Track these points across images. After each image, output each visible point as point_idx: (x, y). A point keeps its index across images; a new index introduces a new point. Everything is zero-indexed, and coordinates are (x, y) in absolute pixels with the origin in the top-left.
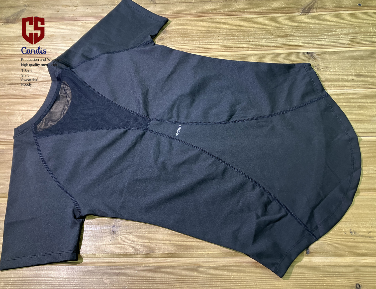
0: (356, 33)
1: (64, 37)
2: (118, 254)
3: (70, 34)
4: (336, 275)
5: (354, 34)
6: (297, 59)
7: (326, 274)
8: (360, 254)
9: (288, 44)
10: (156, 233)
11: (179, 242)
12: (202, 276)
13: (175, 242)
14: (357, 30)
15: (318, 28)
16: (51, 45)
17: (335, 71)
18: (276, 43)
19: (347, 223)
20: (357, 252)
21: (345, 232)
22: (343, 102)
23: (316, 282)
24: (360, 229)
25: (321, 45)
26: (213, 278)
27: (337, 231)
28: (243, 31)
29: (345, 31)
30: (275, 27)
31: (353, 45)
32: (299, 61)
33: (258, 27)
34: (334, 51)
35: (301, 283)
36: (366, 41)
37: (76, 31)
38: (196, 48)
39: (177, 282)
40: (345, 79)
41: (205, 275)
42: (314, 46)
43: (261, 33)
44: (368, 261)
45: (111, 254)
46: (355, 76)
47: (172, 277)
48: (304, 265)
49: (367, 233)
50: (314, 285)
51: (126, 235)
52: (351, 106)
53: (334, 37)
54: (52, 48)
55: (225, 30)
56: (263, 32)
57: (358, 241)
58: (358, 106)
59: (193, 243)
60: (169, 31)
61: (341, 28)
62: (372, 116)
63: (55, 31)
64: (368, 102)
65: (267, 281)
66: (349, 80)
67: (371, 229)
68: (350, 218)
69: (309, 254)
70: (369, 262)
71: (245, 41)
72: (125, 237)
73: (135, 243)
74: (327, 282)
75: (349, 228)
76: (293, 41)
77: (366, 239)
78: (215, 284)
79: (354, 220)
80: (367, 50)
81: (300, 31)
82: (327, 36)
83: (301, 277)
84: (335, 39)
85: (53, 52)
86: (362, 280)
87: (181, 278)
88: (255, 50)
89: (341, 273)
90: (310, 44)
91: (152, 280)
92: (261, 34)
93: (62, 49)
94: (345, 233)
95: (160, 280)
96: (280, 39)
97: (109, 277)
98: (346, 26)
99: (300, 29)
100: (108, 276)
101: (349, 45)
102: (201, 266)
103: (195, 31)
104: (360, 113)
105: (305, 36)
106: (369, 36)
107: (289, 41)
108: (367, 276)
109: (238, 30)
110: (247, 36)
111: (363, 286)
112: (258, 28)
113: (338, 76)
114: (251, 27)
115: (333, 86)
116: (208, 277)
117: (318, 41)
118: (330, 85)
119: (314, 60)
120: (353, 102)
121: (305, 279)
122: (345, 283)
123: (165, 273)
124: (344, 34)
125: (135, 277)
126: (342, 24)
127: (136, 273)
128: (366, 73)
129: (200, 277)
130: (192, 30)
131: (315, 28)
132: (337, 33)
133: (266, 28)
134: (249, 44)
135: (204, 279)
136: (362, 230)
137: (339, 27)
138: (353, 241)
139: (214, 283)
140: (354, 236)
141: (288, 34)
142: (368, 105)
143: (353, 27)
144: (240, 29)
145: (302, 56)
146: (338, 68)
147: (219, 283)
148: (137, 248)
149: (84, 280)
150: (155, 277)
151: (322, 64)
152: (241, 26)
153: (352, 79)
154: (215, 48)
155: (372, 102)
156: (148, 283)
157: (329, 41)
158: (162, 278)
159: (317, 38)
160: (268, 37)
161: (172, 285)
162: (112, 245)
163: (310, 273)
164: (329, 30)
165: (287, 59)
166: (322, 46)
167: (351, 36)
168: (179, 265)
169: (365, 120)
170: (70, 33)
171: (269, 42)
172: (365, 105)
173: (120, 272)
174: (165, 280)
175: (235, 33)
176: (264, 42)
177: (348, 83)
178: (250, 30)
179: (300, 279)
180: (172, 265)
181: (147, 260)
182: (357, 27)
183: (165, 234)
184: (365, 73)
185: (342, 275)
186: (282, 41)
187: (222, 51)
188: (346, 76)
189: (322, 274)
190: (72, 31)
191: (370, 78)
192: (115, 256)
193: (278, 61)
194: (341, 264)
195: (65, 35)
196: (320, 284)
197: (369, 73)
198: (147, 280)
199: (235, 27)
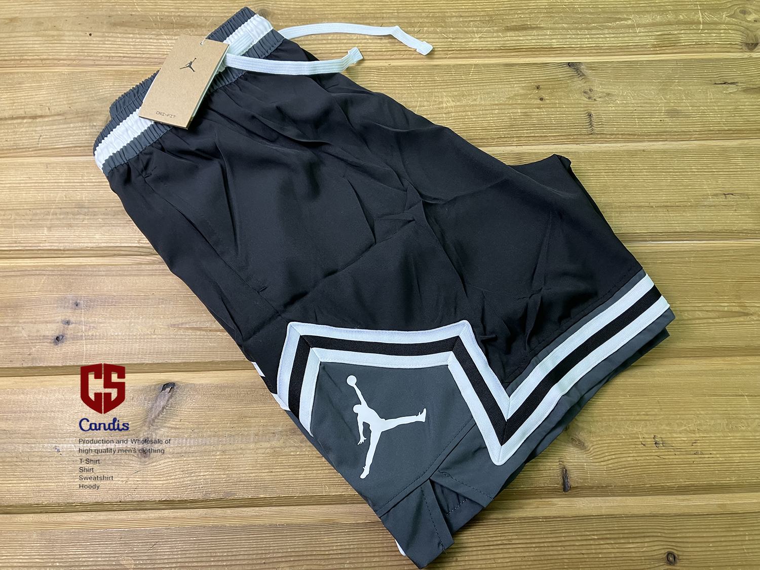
0: (670, 24)
1: (40, 24)
2: (155, 501)
3: (55, 16)
4: (625, 536)
5: (665, 25)
6: (548, 77)
7: (604, 532)
8: (675, 489)
9: (528, 44)
10: (241, 454)
11: (290, 473)
12: (339, 544)
13: (282, 473)
14: (670, 17)
15: (591, 12)
16: (10, 39)
17: (625, 102)
18: (503, 42)
19: (648, 423)
20: (668, 484)
21: (643, 443)
22: (642, 168)
23: (584, 552)
24: (675, 435)
25: (598, 48)
26: (364, 548)
27: (627, 441)
28: (433, 17)
29: (647, 19)
30: (502, 9)
31: (664, 48)
32: (551, 80)
33: (465, 7)
34: (623, 61)
35: (551, 553)
36: (690, 41)
37: (67, 9)
38: (333, 51)
39: (284, 560)
40: (646, 119)
41: (346, 544)
42: (581, 51)
43: (472, 21)
44: (691, 503)
45: (138, 501)
46: (666, 114)
47: (273, 548)
48: (558, 515)
49: (689, 444)
50: (578, 556)
51: (173, 460)
52: (658, 176)
53: (623, 30)
54: (12, 46)
55: (396, 14)
56: (476, 19)
57: (671, 460)
58: (672, 176)
59: (321, 473)
60: (274, 14)
61: (638, 13)
62: (700, 197)
63: (20, 9)
64: (693, 167)
65: (479, 553)
66: (655, 123)
67: (697, 435)
68: (654, 413)
69: (570, 491)
70: (693, 505)
71: (438, 36)
72: (170, 463)
73: (193, 476)
74: (605, 551)
75: (651, 433)
76: (539, 38)
77: (688, 456)
78: (368, 561)
79: (663, 416)
80: (691, 59)
81: (554, 17)
82: (609, 28)
83: (551, 540)
84: (626, 35)
85: (14, 54)
86: (678, 545)
87: (293, 550)
88: (459, 56)
89: (635, 531)
90: (573, 46)
91: (229, 558)
92: (472, 23)
93: (34, 49)
94: (644, 445)
95: (246, 557)
96: (511, 35)
97: (134, 553)
98: (649, 9)
99: (553, 13)
100: (131, 551)
101: (655, 49)
102: (337, 523)
103: (331, 14)
104: (675, 190)
105: (563, 28)
106: (696, 31)
107: (529, 38)
108: (691, 535)
109: (423, 14)
110: (443, 27)
111: (680, 557)
112: (466, 10)
113: (632, 114)
114: (451, 7)
115: (622, 134)
116: (352, 547)
117: (590, 40)
118: (616, 133)
119: (583, 80)
120: (661, 168)
121: (560, 544)
122: (643, 552)
123: (259, 541)
124: (644, 26)
125: (191, 552)
126: (641, 5)
127: (194, 541)
128: (688, 106)
129: (334, 548)
130: (323, 13)
131: (585, 13)
132: (630, 22)
133: (483, 11)
134: (446, 44)
135: (343, 552)
136: (680, 437)
137: (634, 10)
138: (661, 461)
139: (365, 559)
140: (662, 450)
141: (529, 23)
142: (693, 173)
143: (663, 12)
144: (427, 11)
145: (558, 71)
146: (633, 97)
147: (378, 559)
148: (197, 486)
149: (77, 561)
150: (236, 550)
151: (599, 87)
152: (430, 5)
153: (661, 121)
154: (373, 50)
155: (701, 168)
156: (220, 563)
157: (613, 39)
158: (251, 552)
159: (590, 33)
160: (487, 30)
161: (274, 566)
162: (140, 482)
163: (571, 532)
164: (613, 16)
165: (526, 76)
166: (599, 51)
167: (658, 29)
168: (288, 521)
169: (686, 206)
170: (52, 14)
171: (489, 39)
172: (686, 173)
173: (157, 542)
174: (259, 556)
175: (416, 21)
176: (478, 39)
177: (651, 128)
178: (449, 14)
179: (550, 544)
180: (274, 522)
181: (218, 512)
182: (670, 10)
183: (260, 455)
184: (688, 108)
185: (638, 535)
186: (515, 38)
187: (389, 57)
188: (647, 114)
189: (595, 533)
190: (57, 9)
191: (696, 118)
192: (148, 506)
193: (508, 80)
194: (636, 511)
195: (44, 18)
196: (592, 556)
197: (696, 108)
198: (217, 558)
199: (417, 7)
